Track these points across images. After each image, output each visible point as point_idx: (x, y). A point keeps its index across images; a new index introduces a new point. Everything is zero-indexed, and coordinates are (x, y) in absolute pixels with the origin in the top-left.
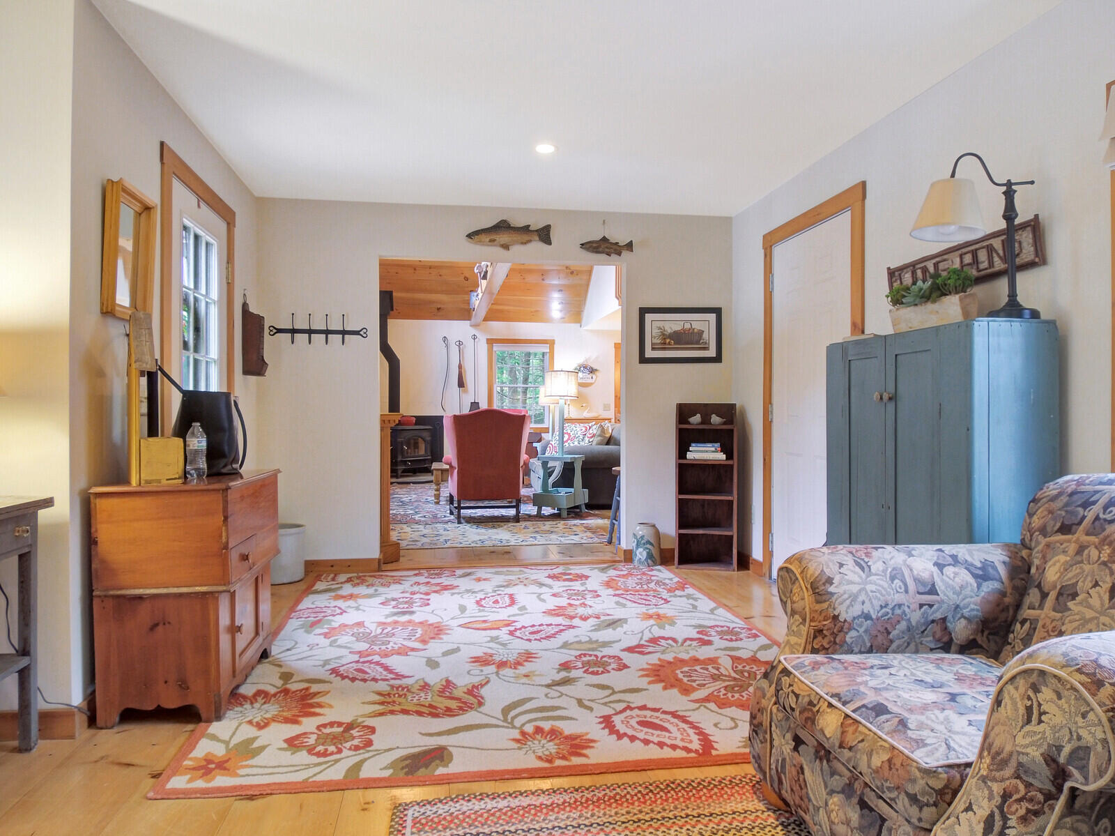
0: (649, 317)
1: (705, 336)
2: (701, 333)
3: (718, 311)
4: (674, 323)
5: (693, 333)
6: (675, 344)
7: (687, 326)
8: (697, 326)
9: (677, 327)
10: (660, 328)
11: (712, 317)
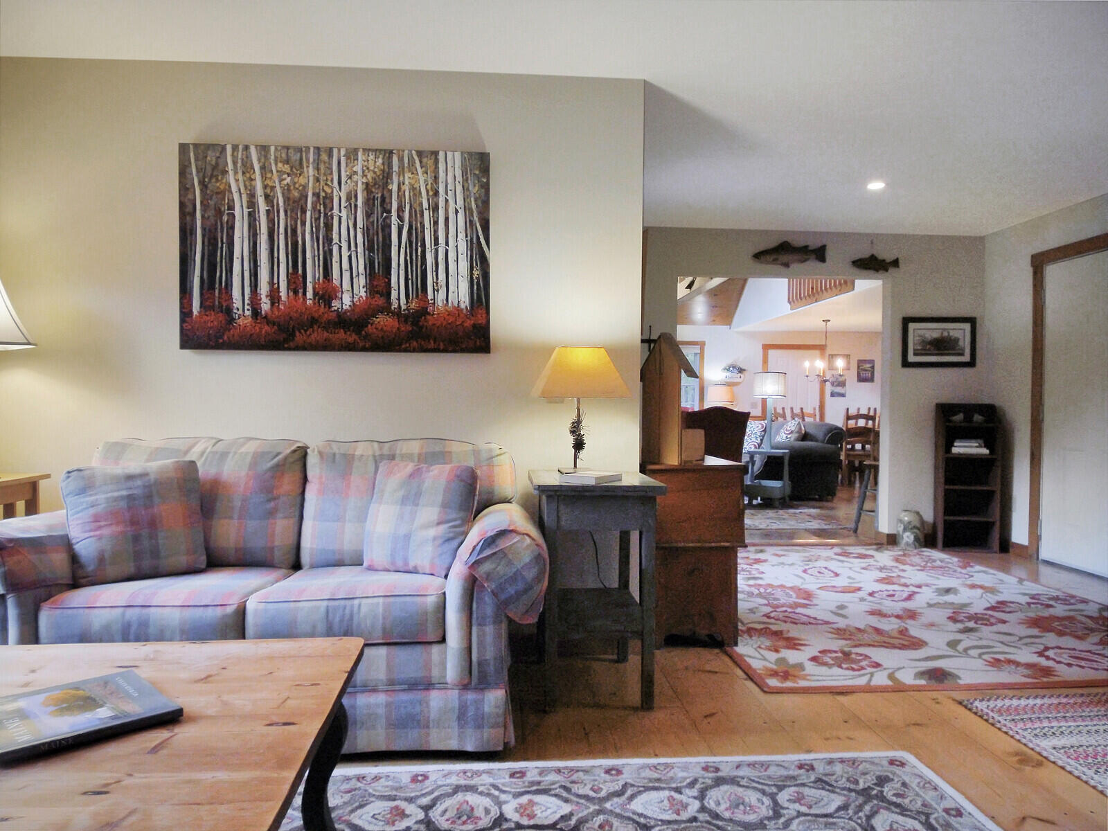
0: (912, 326)
1: (961, 343)
2: (957, 340)
3: (972, 321)
4: (932, 331)
5: (950, 339)
6: (934, 350)
7: (945, 334)
8: (954, 334)
9: (936, 335)
10: (920, 336)
11: (967, 326)
